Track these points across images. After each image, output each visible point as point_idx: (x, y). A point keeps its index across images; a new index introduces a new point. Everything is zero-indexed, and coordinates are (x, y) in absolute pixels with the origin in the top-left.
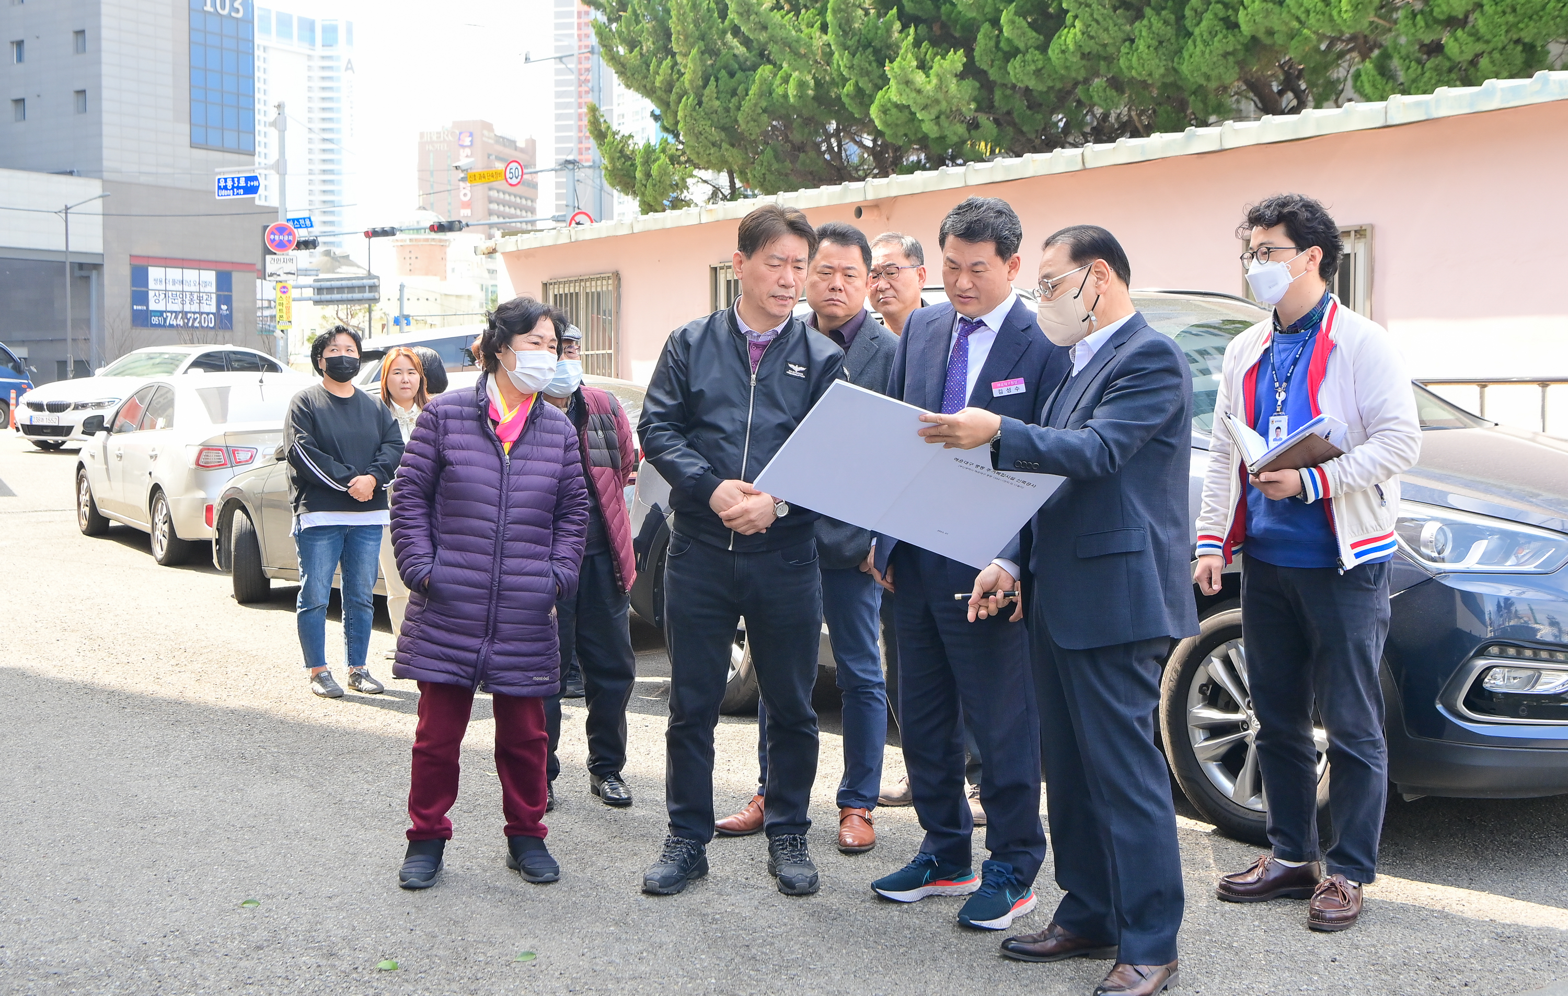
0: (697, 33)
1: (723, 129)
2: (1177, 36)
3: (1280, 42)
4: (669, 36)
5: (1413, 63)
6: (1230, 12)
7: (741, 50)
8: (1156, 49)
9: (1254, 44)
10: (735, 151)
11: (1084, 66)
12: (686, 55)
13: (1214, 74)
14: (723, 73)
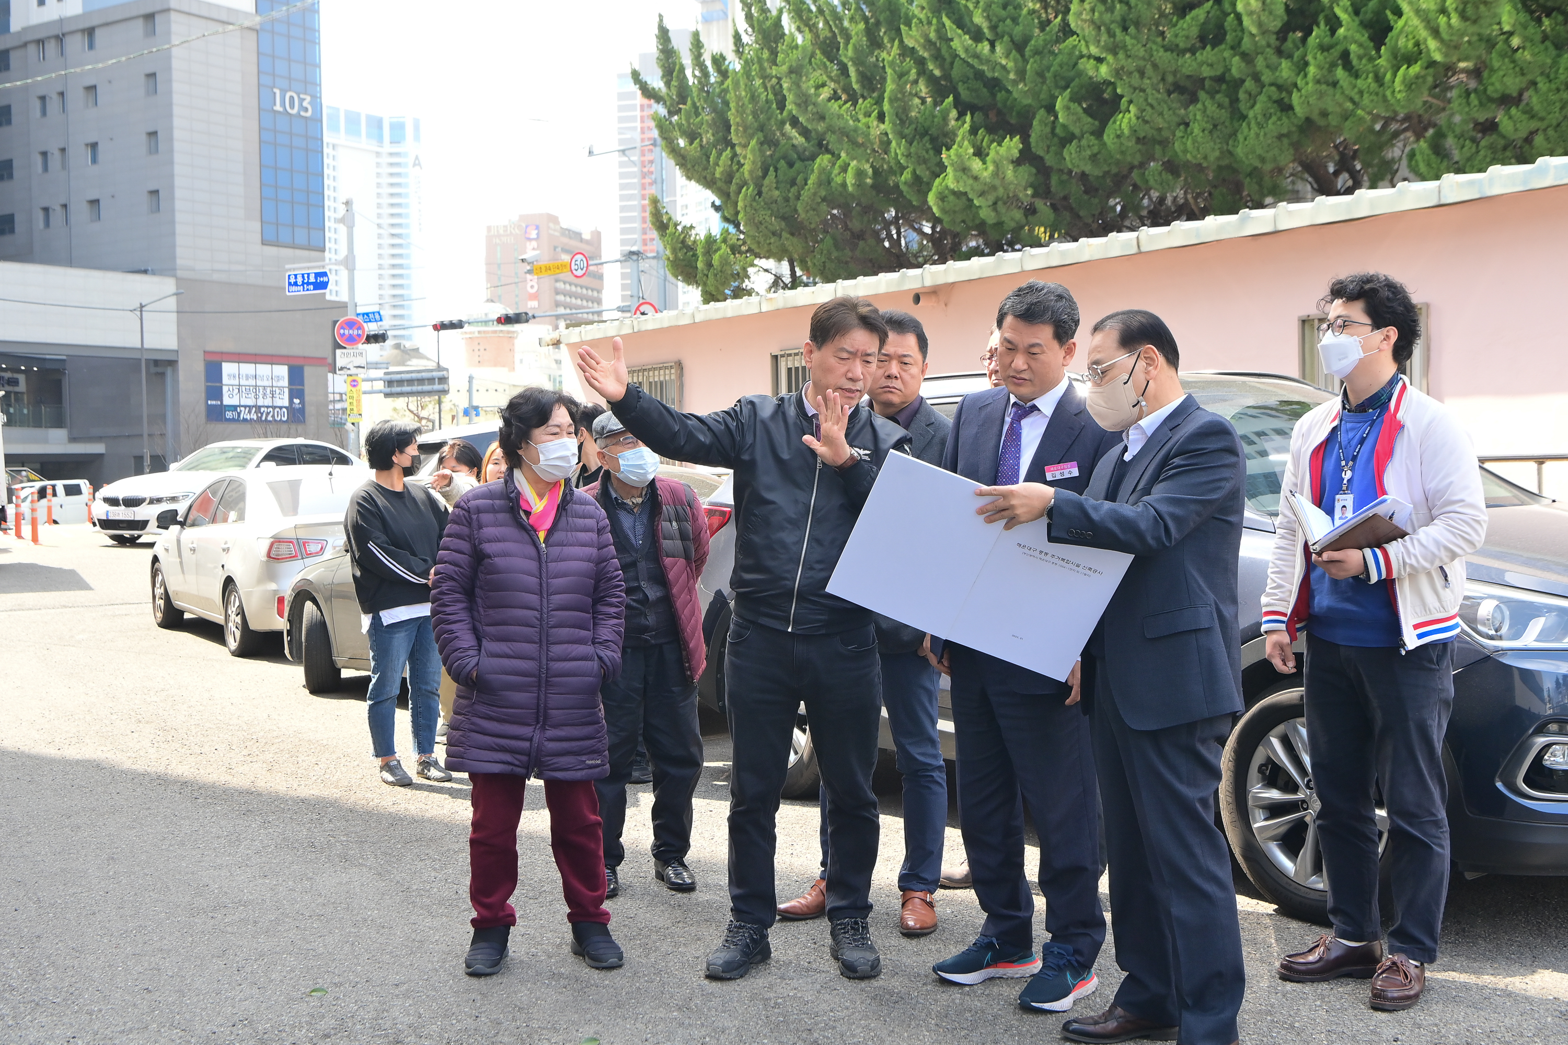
0: (756, 125)
1: (784, 218)
2: (1232, 119)
3: (1334, 123)
4: (728, 127)
5: (1467, 142)
6: (1284, 94)
7: (799, 140)
8: (1211, 132)
9: (1308, 126)
10: (795, 240)
11: (1139, 150)
12: (745, 146)
13: (1269, 156)
14: (782, 163)
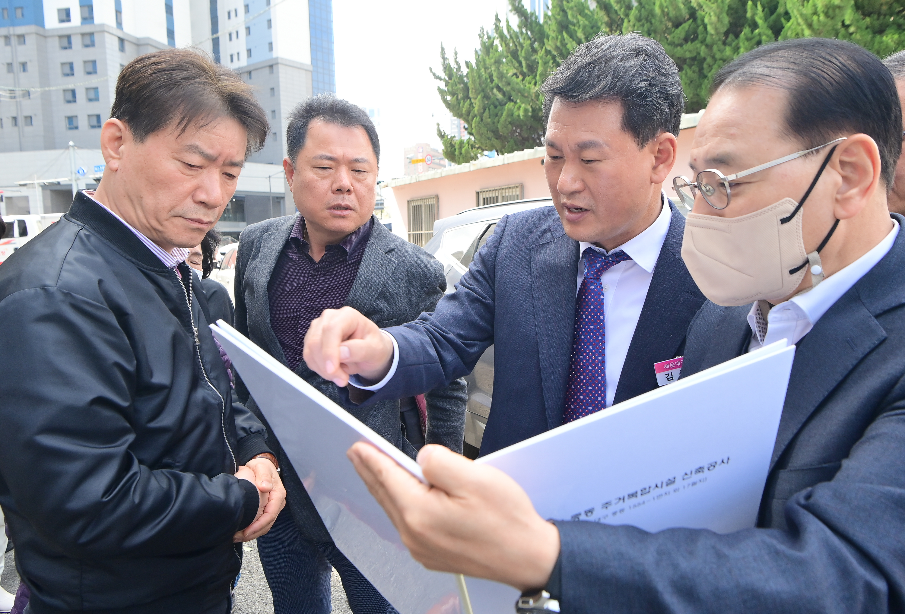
0: (480, 89)
4: (468, 91)
7: (500, 96)
14: (492, 107)
